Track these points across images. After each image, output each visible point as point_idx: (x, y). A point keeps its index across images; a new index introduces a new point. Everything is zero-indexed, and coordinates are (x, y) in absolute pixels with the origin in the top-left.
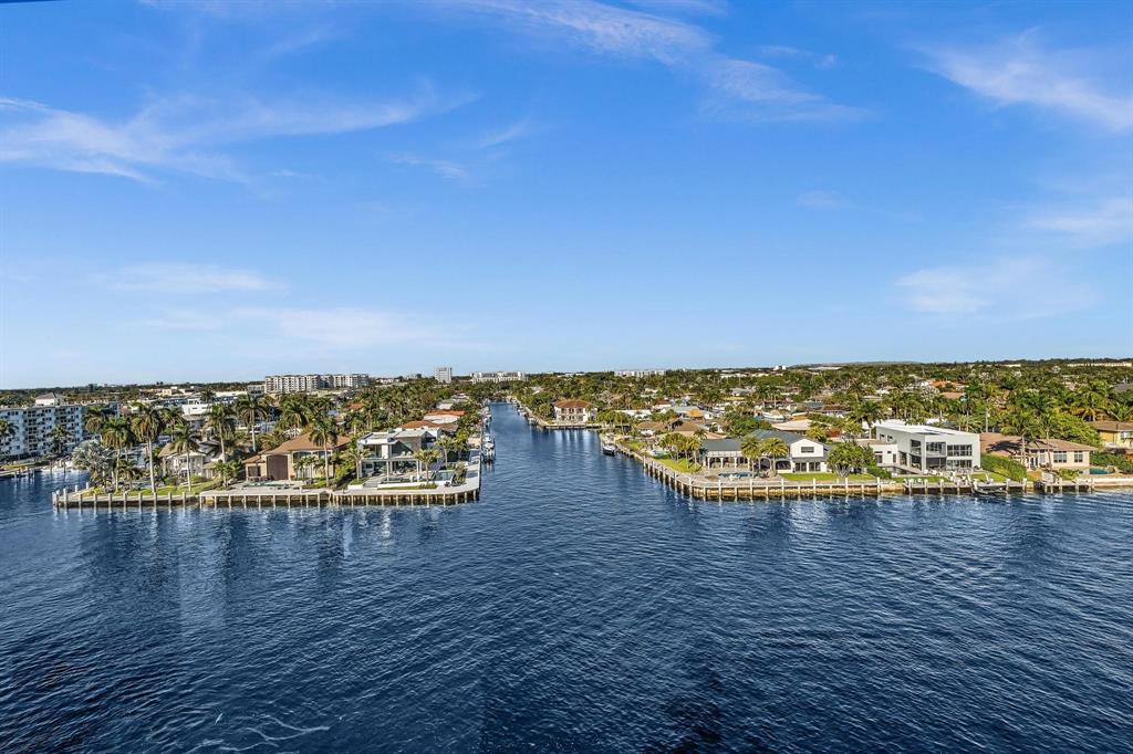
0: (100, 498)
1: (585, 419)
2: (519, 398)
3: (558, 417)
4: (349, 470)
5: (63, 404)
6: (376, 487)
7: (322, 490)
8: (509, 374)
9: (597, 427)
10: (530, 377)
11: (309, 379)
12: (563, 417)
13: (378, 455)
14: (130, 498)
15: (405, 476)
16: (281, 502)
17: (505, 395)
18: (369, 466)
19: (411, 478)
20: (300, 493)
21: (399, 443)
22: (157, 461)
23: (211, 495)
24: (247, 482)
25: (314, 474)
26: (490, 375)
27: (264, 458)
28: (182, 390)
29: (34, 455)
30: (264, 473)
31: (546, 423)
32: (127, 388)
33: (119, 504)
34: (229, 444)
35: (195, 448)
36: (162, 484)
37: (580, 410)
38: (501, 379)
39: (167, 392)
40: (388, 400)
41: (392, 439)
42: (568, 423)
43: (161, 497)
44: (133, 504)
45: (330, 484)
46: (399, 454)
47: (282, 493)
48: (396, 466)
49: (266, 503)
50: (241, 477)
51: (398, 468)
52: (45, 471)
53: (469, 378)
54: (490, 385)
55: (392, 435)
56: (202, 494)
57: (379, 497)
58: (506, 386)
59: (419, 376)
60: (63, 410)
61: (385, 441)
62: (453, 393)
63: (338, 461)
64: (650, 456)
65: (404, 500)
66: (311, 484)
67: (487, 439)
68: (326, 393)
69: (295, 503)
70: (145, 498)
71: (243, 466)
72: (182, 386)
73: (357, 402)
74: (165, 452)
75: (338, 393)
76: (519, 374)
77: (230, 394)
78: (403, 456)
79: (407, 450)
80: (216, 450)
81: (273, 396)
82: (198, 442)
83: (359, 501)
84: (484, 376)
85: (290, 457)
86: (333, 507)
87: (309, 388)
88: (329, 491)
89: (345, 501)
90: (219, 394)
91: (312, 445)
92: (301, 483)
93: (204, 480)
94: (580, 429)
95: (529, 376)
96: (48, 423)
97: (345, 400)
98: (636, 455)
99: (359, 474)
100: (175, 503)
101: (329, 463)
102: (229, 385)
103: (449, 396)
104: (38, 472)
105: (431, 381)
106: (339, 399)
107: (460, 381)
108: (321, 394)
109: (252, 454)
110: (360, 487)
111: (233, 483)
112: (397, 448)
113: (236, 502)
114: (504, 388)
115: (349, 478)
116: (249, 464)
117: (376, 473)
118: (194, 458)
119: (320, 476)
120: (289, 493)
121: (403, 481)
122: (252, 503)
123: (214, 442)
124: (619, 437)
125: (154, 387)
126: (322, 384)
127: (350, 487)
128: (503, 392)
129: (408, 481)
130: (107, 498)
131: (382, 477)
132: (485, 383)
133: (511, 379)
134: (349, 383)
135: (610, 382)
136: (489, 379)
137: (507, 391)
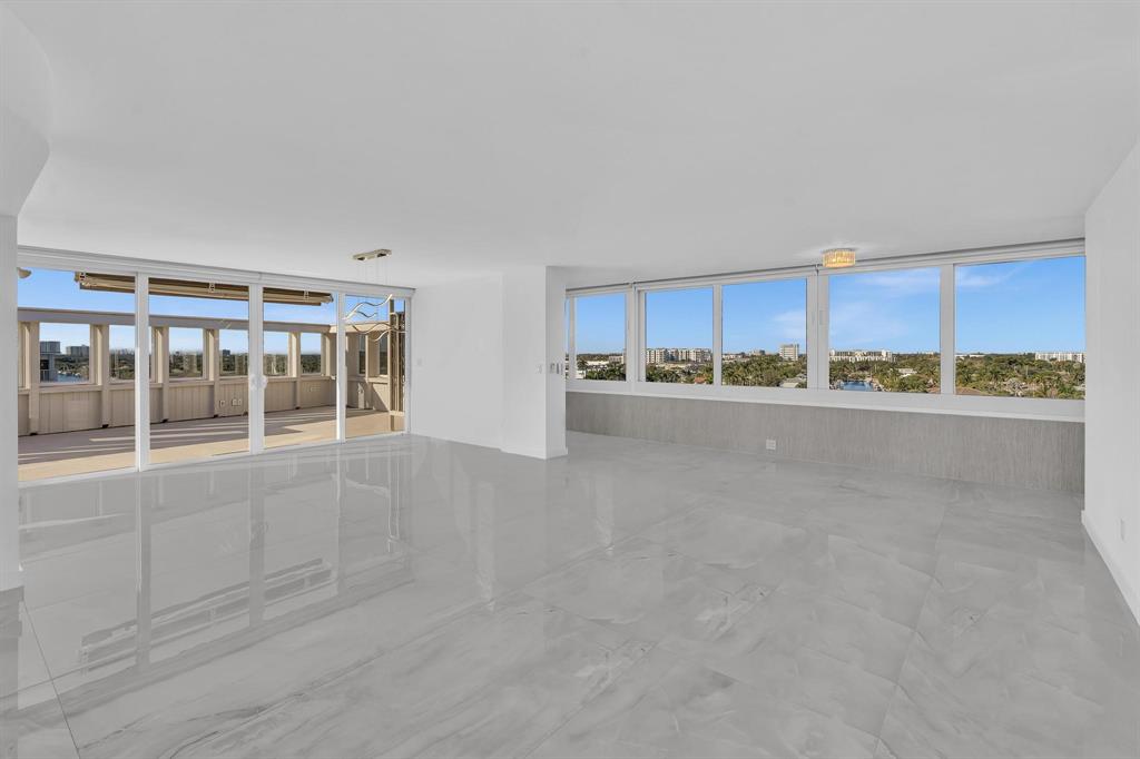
2: (882, 382)
8: (870, 354)
10: (899, 357)
17: (864, 377)
26: (846, 354)
38: (859, 358)
40: (730, 375)
54: (844, 365)
58: (865, 366)
59: (763, 352)
62: (799, 372)
68: (672, 366)
73: (700, 375)
75: (683, 366)
76: (884, 354)
77: (596, 363)
84: (837, 354)
87: (658, 360)
90: (590, 363)
97: (689, 373)
102: (594, 356)
103: (794, 375)
105: (775, 358)
106: (684, 372)
108: (668, 367)
114: (862, 369)
126: (670, 358)
128: (861, 373)
132: (839, 363)
133: (873, 358)
134: (693, 358)
135: (1027, 368)
136: (844, 358)
137: (866, 373)
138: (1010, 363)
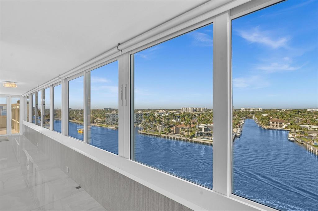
0: (145, 133)
1: (284, 127)
2: (257, 118)
3: (271, 125)
4: (193, 134)
5: (142, 113)
6: (200, 139)
7: (186, 138)
8: (255, 109)
9: (289, 131)
11: (191, 109)
12: (273, 126)
13: (202, 130)
14: (150, 134)
15: (209, 138)
16: (177, 139)
17: (252, 116)
18: (199, 133)
19: (210, 138)
20: (181, 138)
21: (207, 128)
22: (155, 126)
23: (163, 135)
24: (171, 133)
25: (185, 134)
26: (248, 109)
27: (175, 128)
28: (164, 111)
29: (137, 123)
30: (174, 132)
31: (265, 127)
32: (154, 110)
33: (147, 134)
34: (167, 124)
35: (161, 124)
36: (155, 132)
37: (281, 123)
38: (252, 110)
39: (161, 111)
41: (206, 127)
42: (275, 128)
43: (154, 134)
44: (150, 135)
45: (189, 137)
46: (208, 131)
47: (177, 137)
48: (207, 134)
49: (174, 138)
50: (170, 132)
51: (207, 135)
52: (138, 126)
53: (240, 110)
54: (247, 113)
55: (206, 126)
56: (162, 135)
57: (200, 142)
58: (253, 113)
60: (141, 114)
61: (204, 127)
63: (191, 131)
64: (312, 145)
65: (207, 144)
66: (184, 136)
67: (239, 130)
68: (195, 113)
69: (180, 140)
70: (152, 134)
71: (170, 129)
72: (164, 110)
74: (156, 125)
76: (260, 109)
77: (172, 112)
78: (209, 132)
79: (210, 130)
80: (165, 125)
81: (182, 113)
82: (162, 123)
83: (195, 142)
85: (180, 129)
86: (189, 142)
87: (191, 111)
88: (188, 139)
89: (192, 142)
90: (170, 112)
91: (185, 126)
92: (182, 135)
93: (163, 132)
94: (281, 130)
95: (264, 110)
96: (139, 116)
98: (304, 144)
99: (196, 135)
100: (157, 136)
101: (189, 131)
102: (174, 110)
104: (137, 126)
106: (198, 114)
107: (237, 111)
108: (194, 113)
109: (172, 127)
110: (196, 139)
111: (168, 133)
112: (207, 129)
113: (168, 137)
114: (252, 114)
115: (193, 136)
116: (171, 129)
117: (201, 135)
118: (161, 126)
119: (186, 134)
120: (179, 137)
121: (208, 139)
122: (171, 138)
123: (165, 123)
124: (298, 135)
125: (159, 110)
126: (195, 110)
127: (193, 138)
128: (251, 115)
129: (209, 139)
130: (146, 133)
131: (202, 137)
132: (245, 112)
133: (256, 111)
134: (202, 110)
135: (303, 113)
136: (247, 110)
137: (253, 115)
138: (298, 112)
